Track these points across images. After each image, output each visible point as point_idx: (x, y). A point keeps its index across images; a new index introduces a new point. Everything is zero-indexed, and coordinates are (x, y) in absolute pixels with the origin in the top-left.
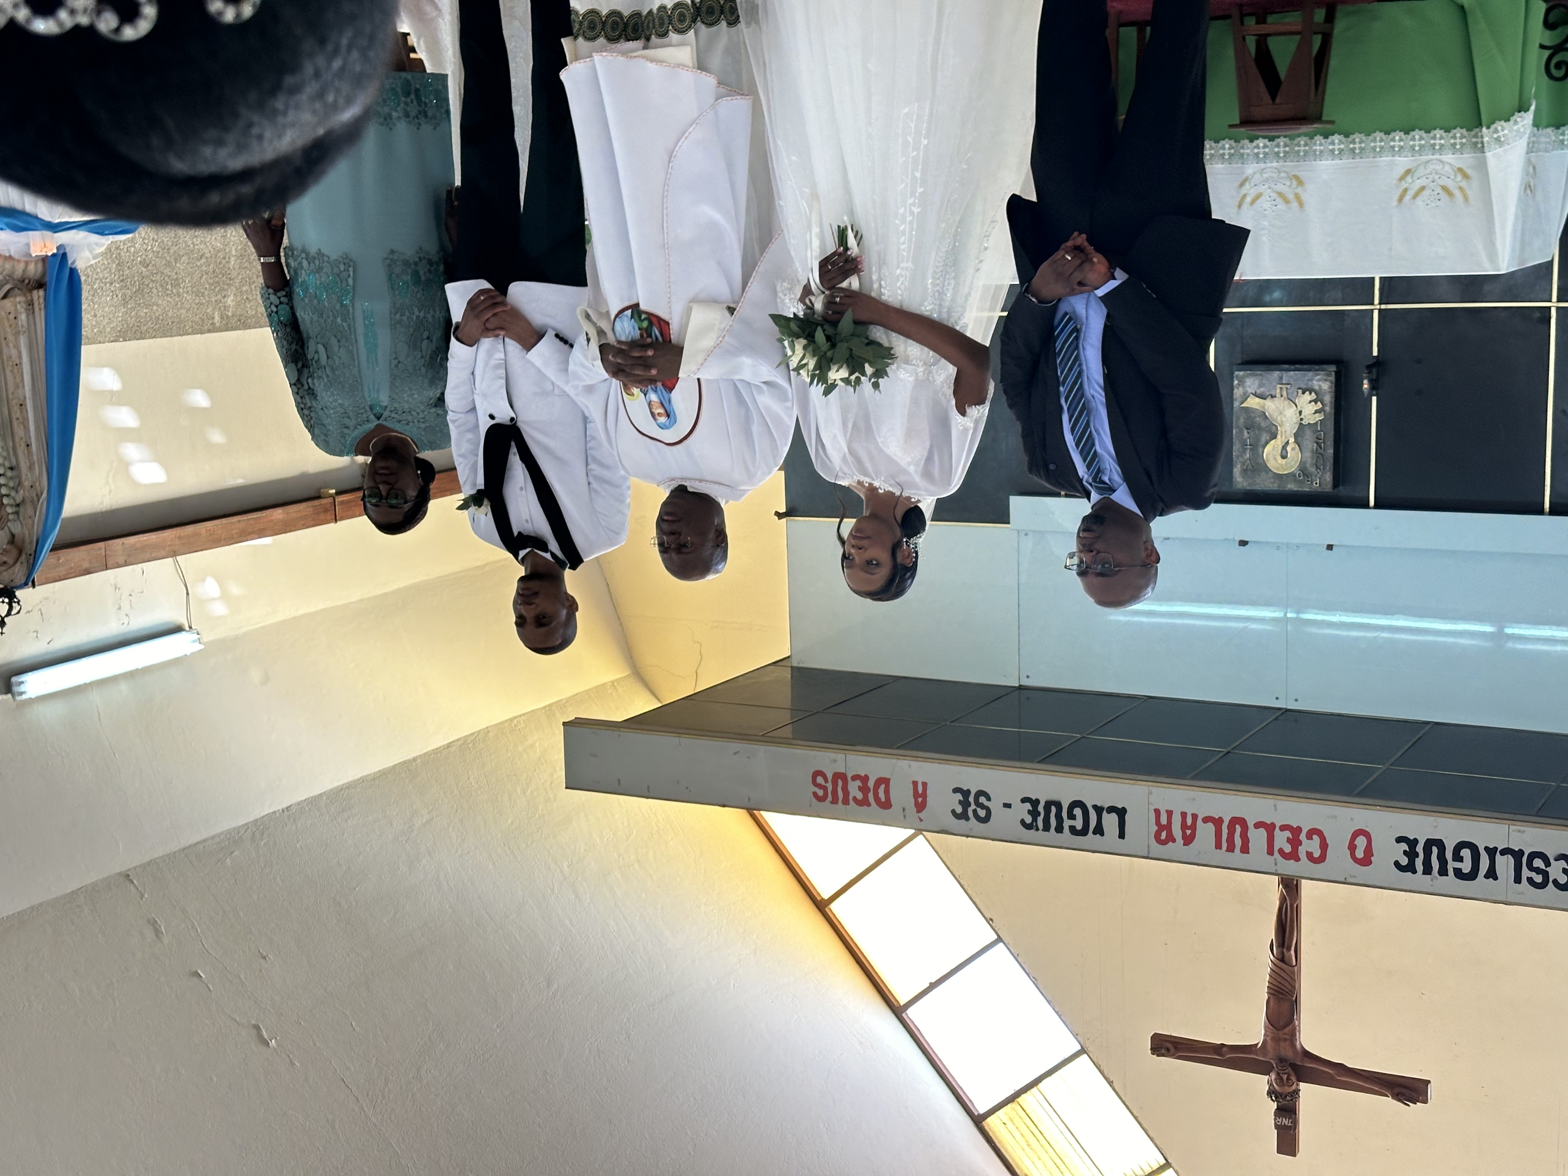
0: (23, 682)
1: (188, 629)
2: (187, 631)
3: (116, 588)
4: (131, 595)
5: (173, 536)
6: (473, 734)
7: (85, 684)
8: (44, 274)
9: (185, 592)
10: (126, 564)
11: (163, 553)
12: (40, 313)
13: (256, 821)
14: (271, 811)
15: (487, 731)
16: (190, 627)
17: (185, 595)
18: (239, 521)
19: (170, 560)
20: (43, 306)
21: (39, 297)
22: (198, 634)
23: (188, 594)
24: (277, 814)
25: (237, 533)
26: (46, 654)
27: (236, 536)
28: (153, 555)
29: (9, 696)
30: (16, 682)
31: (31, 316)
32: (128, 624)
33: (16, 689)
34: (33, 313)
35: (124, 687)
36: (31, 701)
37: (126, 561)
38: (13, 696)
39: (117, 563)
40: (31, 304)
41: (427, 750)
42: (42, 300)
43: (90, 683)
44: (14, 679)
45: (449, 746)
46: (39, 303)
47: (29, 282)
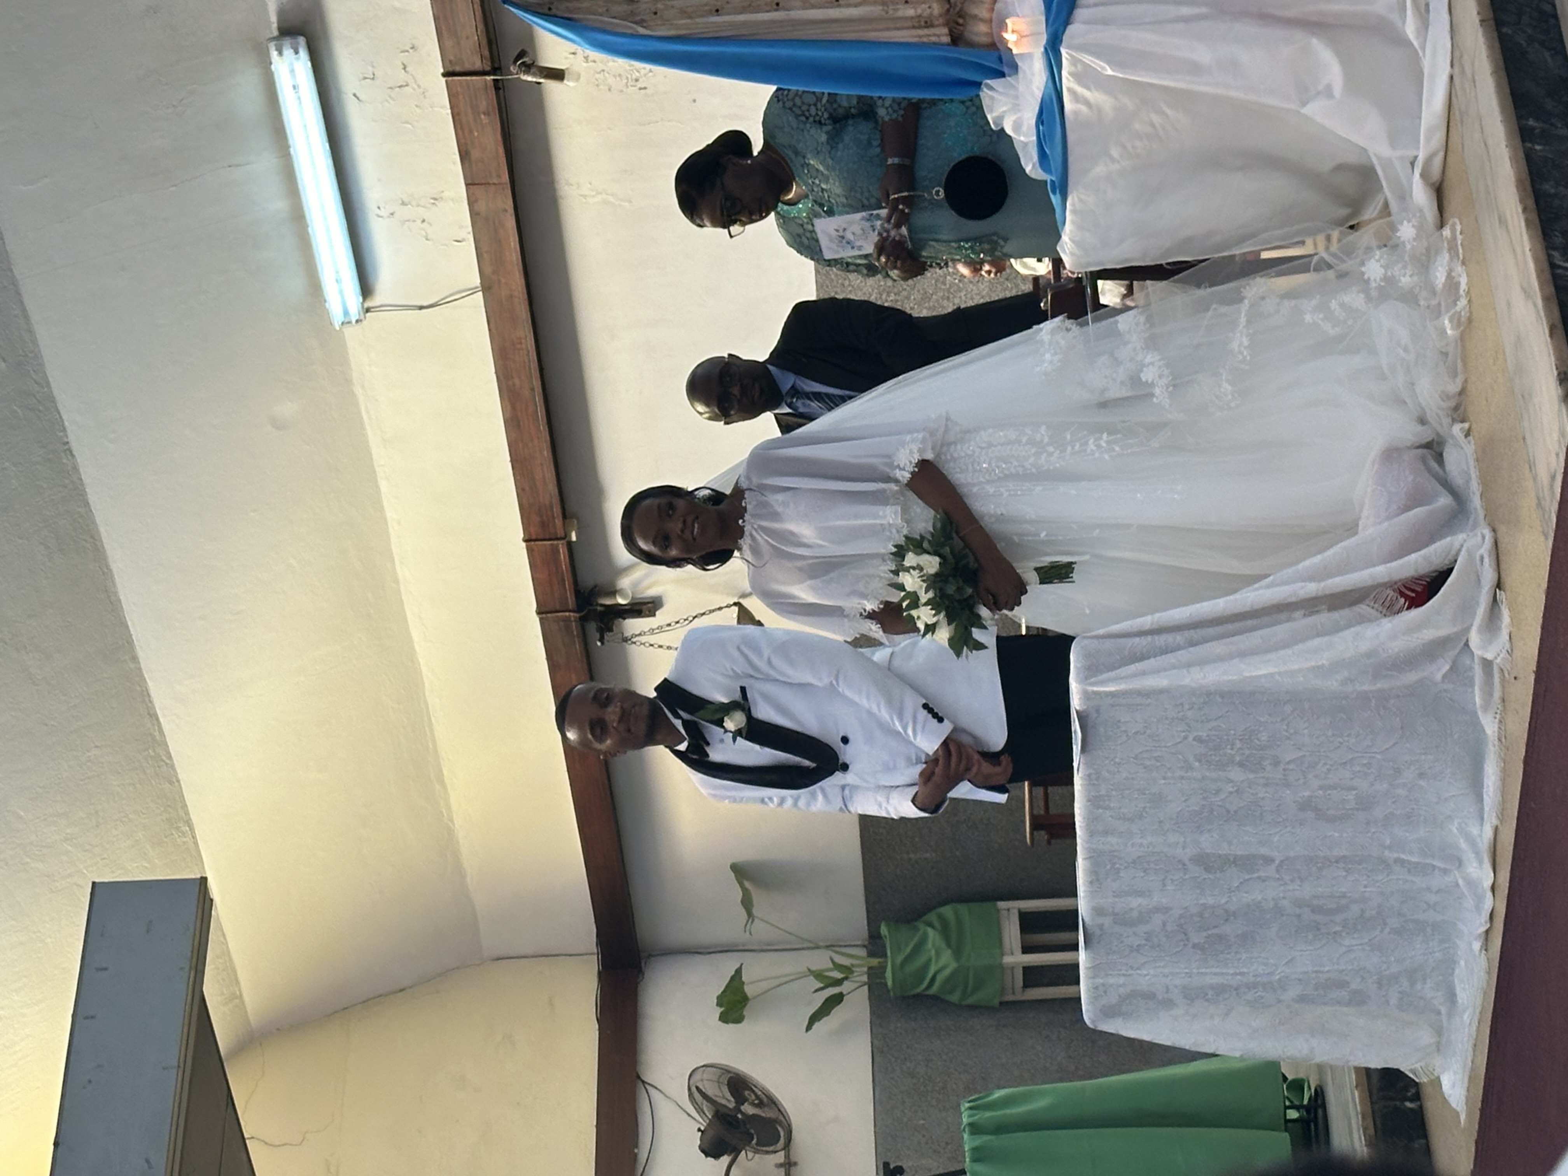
0: (297, 52)
1: (366, 305)
2: (362, 304)
3: (435, 199)
4: (424, 221)
5: (514, 288)
6: (170, 758)
7: (288, 147)
8: (971, 45)
9: (425, 304)
10: (474, 214)
11: (488, 270)
12: (916, 37)
13: (52, 399)
14: (66, 424)
15: (173, 780)
16: (368, 310)
17: (419, 303)
18: (533, 390)
19: (476, 281)
20: (925, 40)
21: (938, 36)
22: (357, 321)
23: (421, 308)
24: (61, 434)
25: (514, 385)
26: (339, 91)
27: (510, 383)
28: (485, 256)
29: (276, 33)
30: (298, 43)
31: (910, 24)
32: (379, 216)
33: (287, 42)
34: (914, 27)
35: (279, 205)
36: (266, 63)
37: (478, 214)
38: (274, 39)
39: (476, 201)
40: (928, 24)
41: (148, 681)
42: (933, 39)
43: (289, 154)
44: (302, 40)
45: (154, 717)
46: (929, 36)
47: (958, 24)
